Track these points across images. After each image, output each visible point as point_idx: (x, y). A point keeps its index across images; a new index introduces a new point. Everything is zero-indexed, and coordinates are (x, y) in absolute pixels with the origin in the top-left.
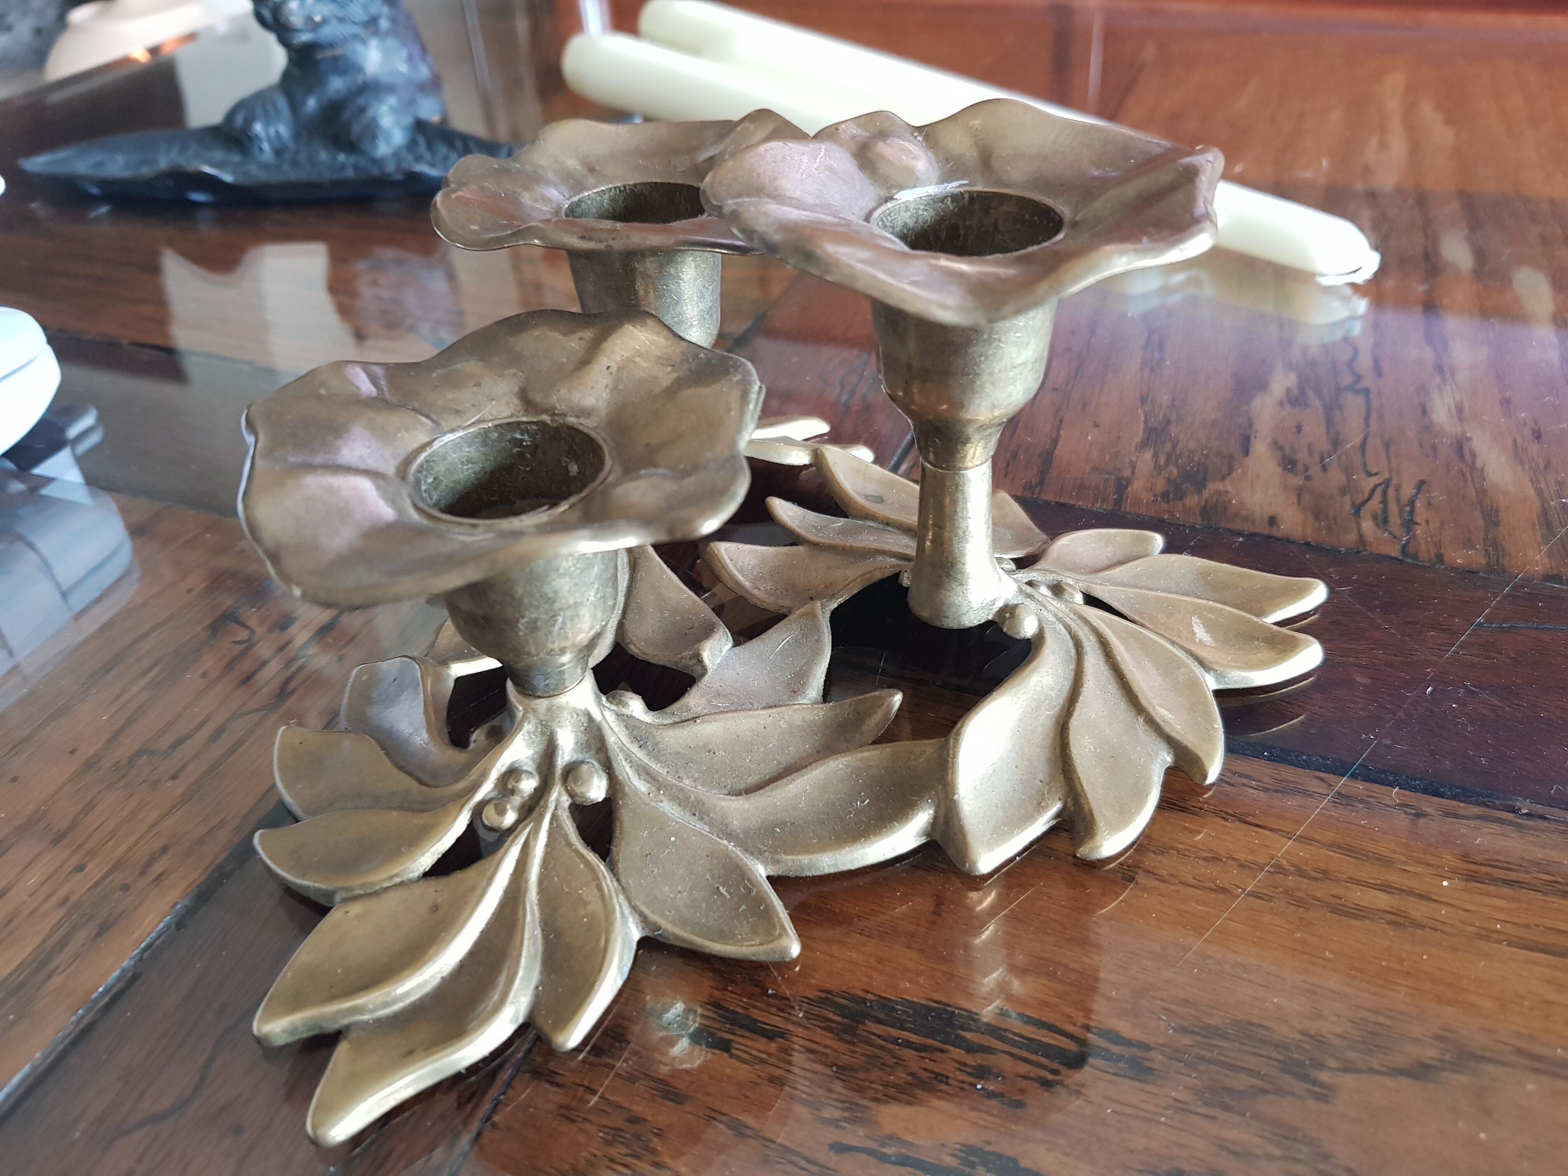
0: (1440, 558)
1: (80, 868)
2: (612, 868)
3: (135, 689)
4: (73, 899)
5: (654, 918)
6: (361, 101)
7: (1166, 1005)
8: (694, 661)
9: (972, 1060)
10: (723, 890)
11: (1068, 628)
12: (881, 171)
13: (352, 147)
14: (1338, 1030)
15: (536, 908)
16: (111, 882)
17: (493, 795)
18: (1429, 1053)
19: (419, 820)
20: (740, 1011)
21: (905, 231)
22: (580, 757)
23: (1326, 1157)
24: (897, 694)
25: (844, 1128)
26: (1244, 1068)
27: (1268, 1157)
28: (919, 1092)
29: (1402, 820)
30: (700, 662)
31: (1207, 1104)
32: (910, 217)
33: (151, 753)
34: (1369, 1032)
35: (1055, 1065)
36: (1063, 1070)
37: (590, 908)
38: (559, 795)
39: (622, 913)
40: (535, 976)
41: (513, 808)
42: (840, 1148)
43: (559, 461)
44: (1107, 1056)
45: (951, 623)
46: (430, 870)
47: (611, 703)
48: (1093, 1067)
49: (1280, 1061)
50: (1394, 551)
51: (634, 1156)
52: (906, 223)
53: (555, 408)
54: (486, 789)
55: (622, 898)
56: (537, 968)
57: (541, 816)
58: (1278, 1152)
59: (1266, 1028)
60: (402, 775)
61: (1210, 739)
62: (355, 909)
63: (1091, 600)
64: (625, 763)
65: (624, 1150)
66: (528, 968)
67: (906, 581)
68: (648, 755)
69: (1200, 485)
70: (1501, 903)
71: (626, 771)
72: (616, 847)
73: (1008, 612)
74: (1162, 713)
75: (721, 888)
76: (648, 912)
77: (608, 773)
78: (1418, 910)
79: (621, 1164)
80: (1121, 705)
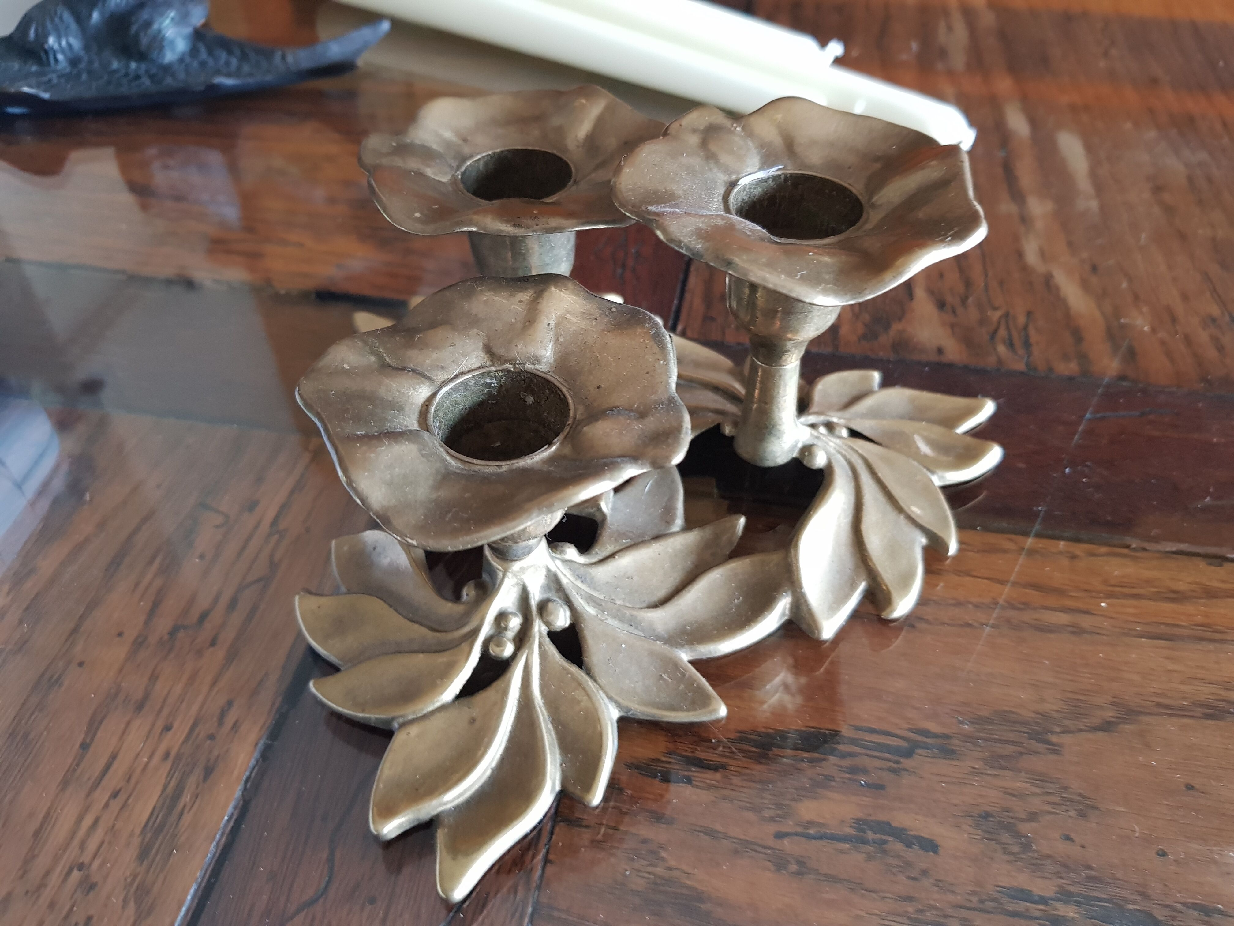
0: (1051, 370)
1: (168, 728)
2: (589, 673)
3: (149, 576)
4: (173, 753)
5: (625, 703)
6: (145, 15)
7: (954, 708)
8: (594, 509)
9: (846, 763)
10: (665, 676)
11: (844, 457)
12: (722, 161)
13: (142, 56)
14: (1055, 708)
15: (543, 709)
16: (198, 735)
17: (491, 632)
18: (1109, 714)
19: (442, 659)
20: (690, 755)
21: (743, 205)
22: (545, 596)
23: (1066, 788)
24: (740, 518)
25: (780, 821)
26: (1007, 741)
27: (1034, 794)
28: (818, 790)
29: (1065, 562)
30: (600, 509)
31: (992, 767)
32: (746, 195)
33: (185, 628)
34: (1073, 706)
35: (896, 758)
36: (902, 760)
37: (582, 704)
38: (540, 627)
39: (605, 703)
40: (558, 758)
41: (509, 640)
42: (780, 836)
43: (519, 395)
44: (926, 746)
45: (770, 463)
46: (460, 693)
47: (555, 553)
48: (918, 755)
49: (1027, 733)
50: (1021, 366)
51: (651, 865)
52: (743, 199)
53: (517, 359)
54: (486, 630)
55: (601, 692)
56: (557, 751)
57: (532, 644)
58: (1038, 791)
59: (1014, 713)
60: (416, 626)
61: (947, 526)
62: (414, 730)
63: (854, 434)
64: (577, 596)
65: (644, 863)
66: (552, 753)
67: (728, 430)
68: (589, 587)
69: (887, 327)
70: (1131, 610)
71: (579, 602)
72: (587, 657)
73: (807, 450)
74: (916, 510)
75: (663, 675)
76: (620, 700)
77: (569, 606)
78: (1086, 622)
79: (644, 872)
80: (888, 508)
